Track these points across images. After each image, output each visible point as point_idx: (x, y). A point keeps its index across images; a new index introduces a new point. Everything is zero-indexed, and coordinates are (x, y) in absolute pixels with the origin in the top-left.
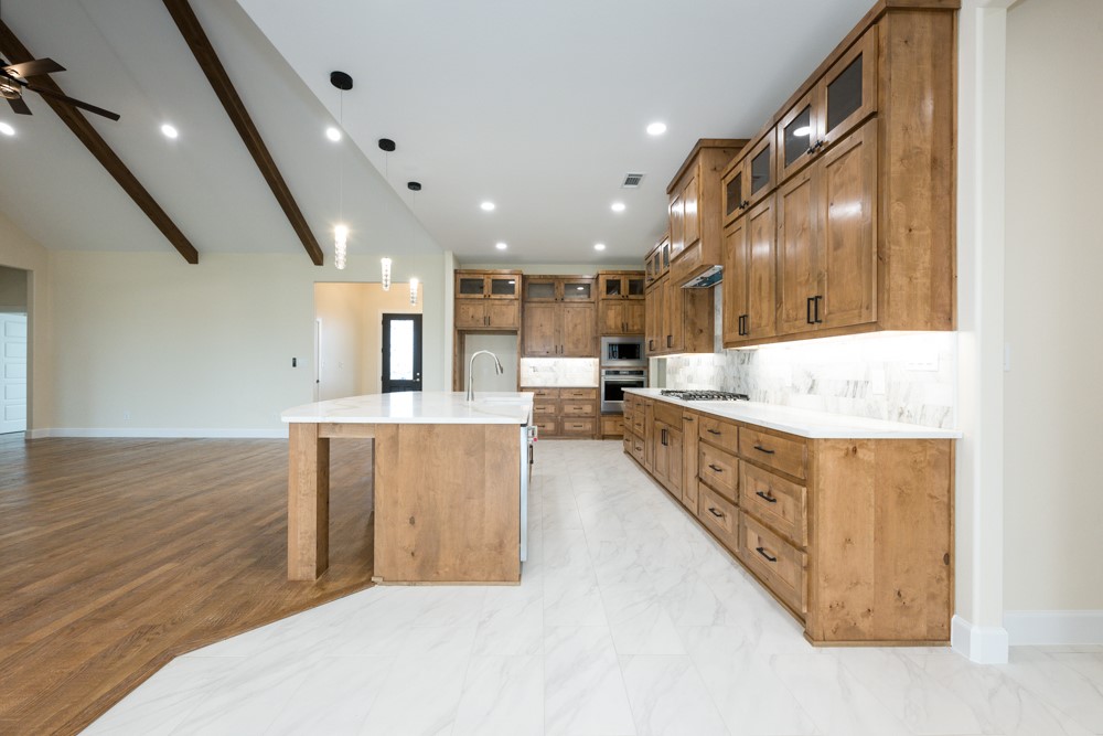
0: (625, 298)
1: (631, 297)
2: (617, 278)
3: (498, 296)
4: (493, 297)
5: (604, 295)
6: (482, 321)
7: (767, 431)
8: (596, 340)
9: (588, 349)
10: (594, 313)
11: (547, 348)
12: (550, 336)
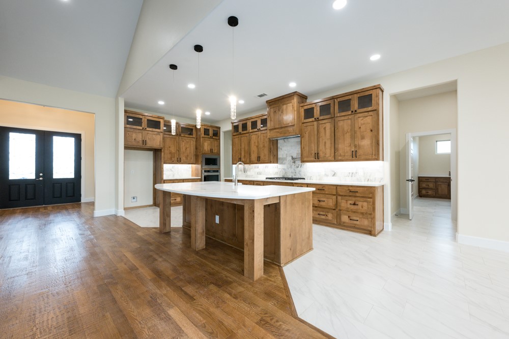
0: (212, 138)
1: (214, 137)
2: (208, 128)
3: (151, 129)
4: (148, 129)
5: (203, 135)
6: (141, 142)
7: (352, 186)
8: (197, 156)
9: (192, 160)
10: (194, 143)
11: (173, 159)
12: (174, 153)
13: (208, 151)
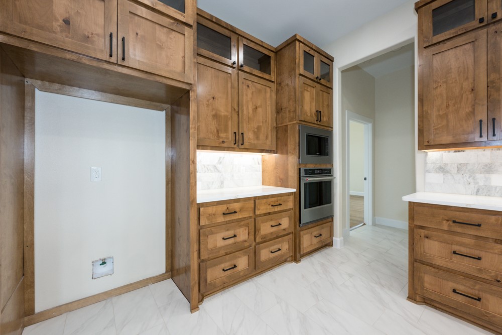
0: (318, 81)
1: (322, 81)
5: (301, 69)
6: (102, 44)
8: (280, 130)
9: (268, 142)
10: (274, 96)
11: (223, 135)
12: (226, 116)
13: (311, 116)
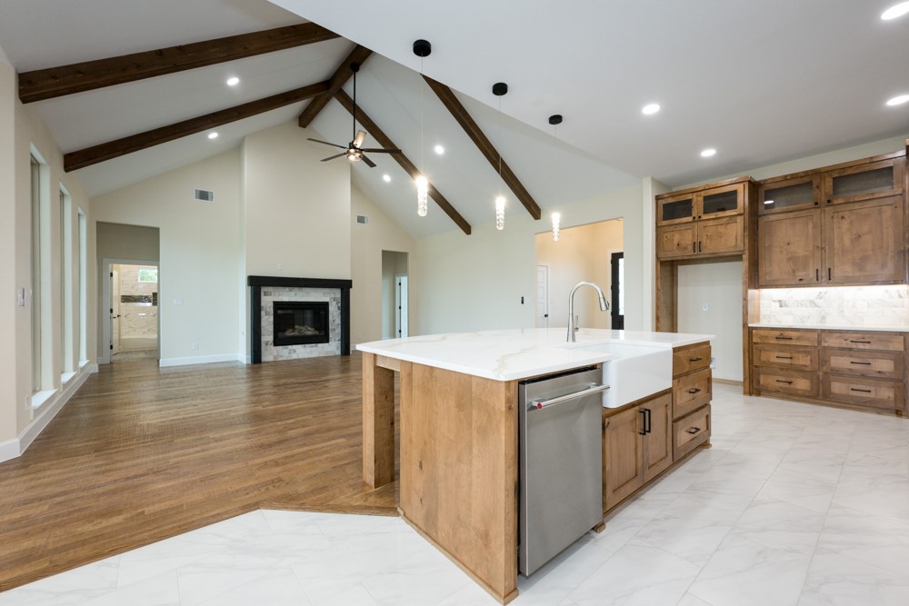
3: (712, 216)
4: (704, 217)
6: (691, 248)
10: (901, 212)
11: (801, 274)
12: (805, 257)
